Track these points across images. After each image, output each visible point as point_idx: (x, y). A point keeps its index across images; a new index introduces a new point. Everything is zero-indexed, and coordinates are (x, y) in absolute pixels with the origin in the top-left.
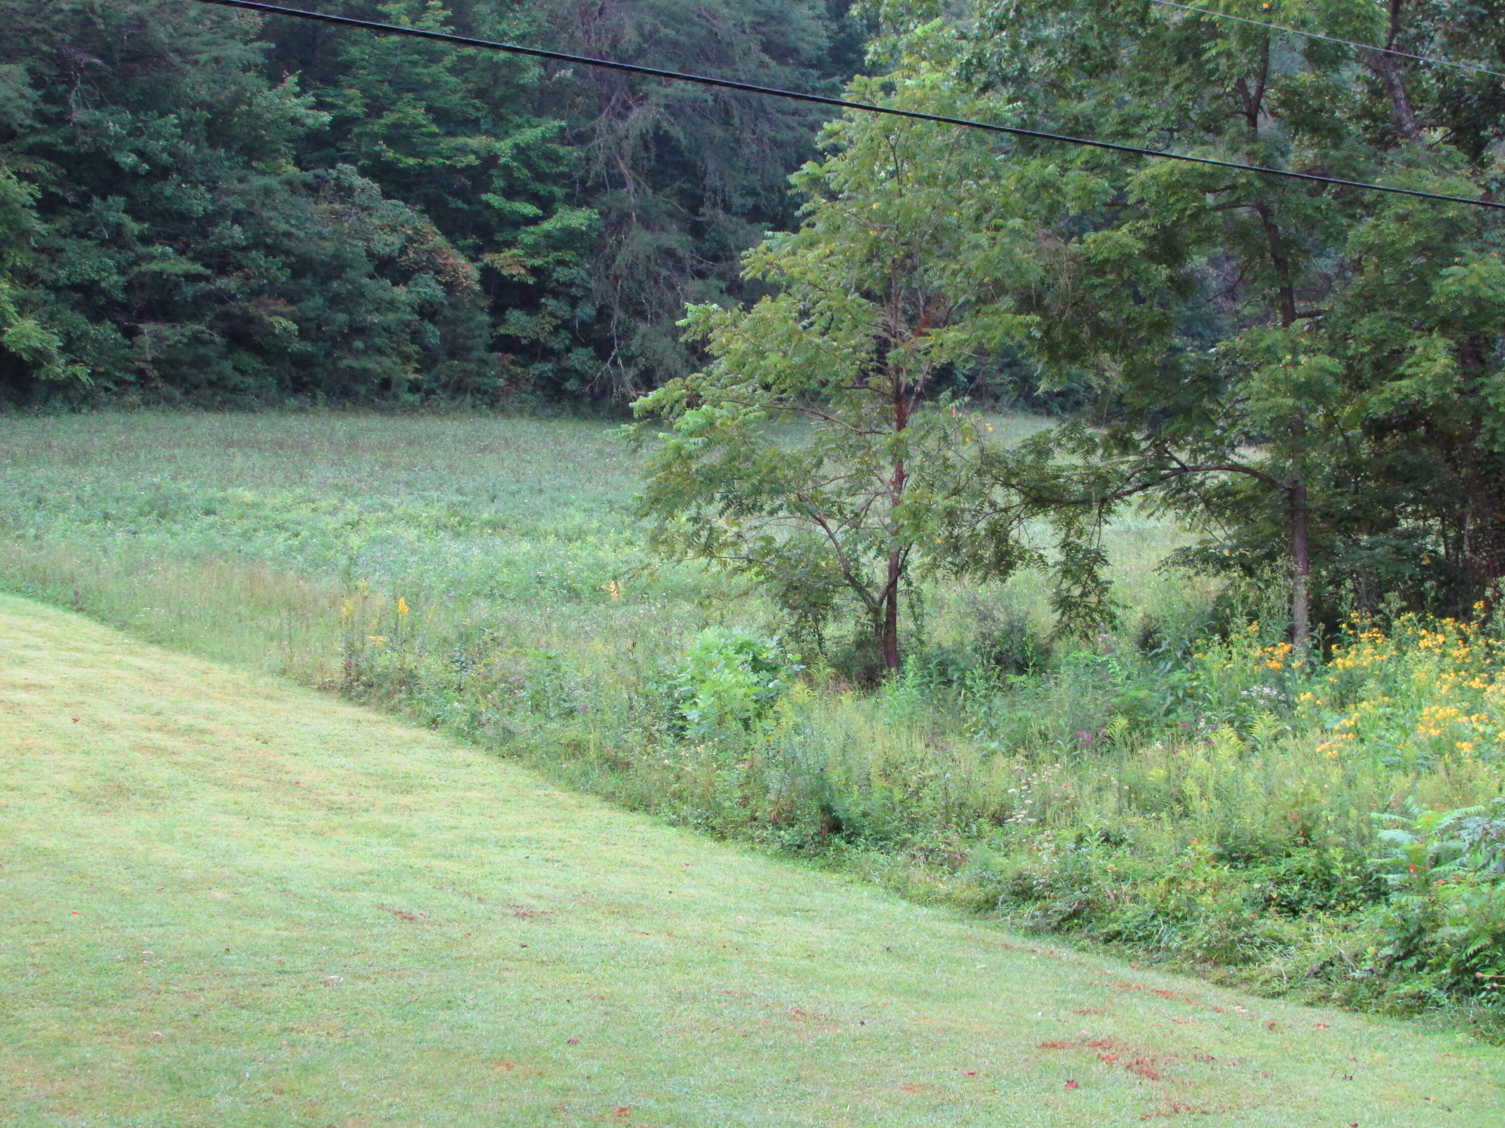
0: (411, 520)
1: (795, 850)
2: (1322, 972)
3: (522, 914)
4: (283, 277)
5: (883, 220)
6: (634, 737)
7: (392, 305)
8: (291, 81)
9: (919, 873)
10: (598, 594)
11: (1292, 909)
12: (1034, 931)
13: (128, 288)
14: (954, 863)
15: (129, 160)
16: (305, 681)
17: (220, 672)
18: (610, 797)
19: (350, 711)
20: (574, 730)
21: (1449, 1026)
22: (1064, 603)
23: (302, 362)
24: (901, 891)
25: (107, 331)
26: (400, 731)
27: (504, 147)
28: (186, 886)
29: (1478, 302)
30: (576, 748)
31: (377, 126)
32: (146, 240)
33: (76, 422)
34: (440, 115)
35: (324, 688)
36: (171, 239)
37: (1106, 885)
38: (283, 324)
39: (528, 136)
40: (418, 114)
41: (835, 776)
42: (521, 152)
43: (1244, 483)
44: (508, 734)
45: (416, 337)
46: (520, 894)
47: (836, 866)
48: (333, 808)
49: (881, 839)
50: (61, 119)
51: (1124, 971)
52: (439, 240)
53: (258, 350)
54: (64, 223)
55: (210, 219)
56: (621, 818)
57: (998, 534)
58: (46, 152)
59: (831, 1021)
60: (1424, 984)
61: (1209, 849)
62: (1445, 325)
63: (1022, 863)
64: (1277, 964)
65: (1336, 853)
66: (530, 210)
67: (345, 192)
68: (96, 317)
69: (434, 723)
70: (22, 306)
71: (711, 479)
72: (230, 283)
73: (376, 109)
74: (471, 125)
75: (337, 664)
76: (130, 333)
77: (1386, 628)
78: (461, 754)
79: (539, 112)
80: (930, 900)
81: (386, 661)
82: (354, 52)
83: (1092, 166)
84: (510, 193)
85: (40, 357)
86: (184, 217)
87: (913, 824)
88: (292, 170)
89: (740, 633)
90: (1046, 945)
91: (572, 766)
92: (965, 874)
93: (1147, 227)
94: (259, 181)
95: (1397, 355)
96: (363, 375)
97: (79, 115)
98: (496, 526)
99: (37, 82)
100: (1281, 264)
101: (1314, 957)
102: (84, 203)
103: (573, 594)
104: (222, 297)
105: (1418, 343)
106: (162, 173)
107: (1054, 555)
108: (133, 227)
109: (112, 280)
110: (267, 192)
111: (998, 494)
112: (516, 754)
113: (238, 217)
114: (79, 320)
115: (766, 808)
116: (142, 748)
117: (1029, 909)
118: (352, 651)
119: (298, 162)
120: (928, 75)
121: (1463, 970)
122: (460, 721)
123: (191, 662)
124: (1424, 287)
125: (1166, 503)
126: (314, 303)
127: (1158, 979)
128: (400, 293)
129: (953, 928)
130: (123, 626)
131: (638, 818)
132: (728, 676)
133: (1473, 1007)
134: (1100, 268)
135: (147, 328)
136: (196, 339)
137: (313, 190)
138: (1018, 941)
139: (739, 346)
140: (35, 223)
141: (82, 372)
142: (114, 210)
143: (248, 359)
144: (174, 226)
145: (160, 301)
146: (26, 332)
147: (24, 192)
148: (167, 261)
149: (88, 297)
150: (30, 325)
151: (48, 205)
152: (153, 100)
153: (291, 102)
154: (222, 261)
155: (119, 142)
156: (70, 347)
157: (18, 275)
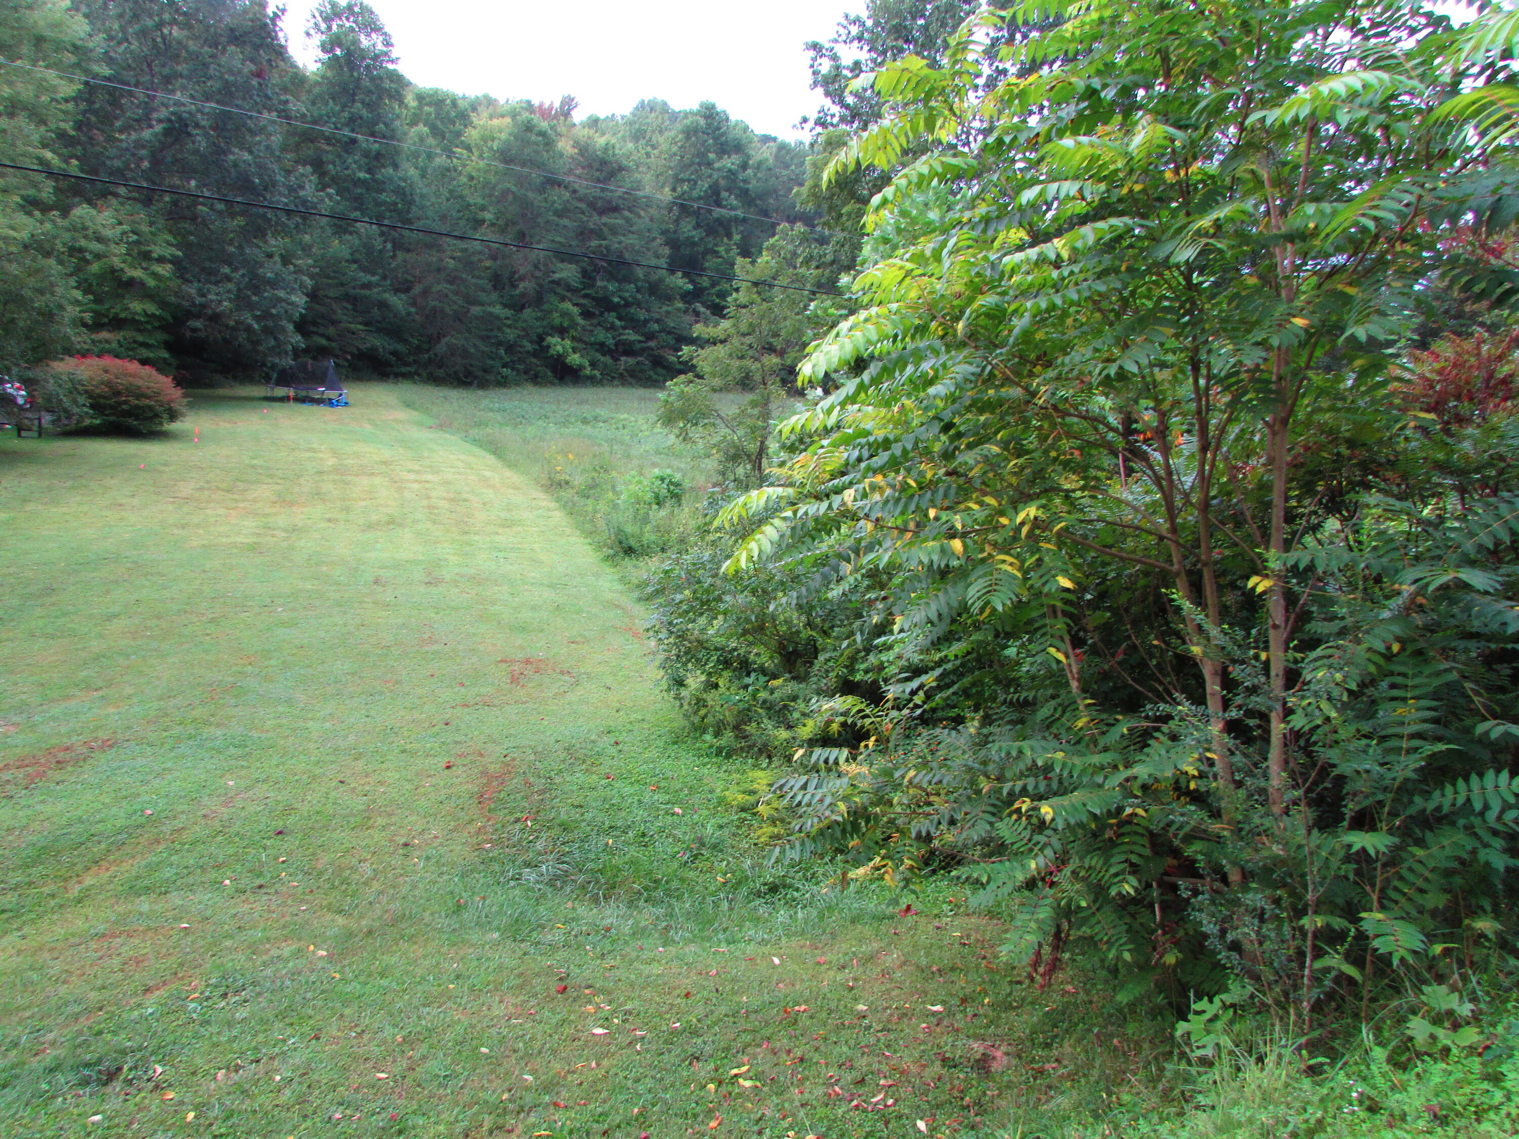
4: (672, 342)
8: (680, 274)
13: (616, 345)
15: (617, 300)
16: (538, 483)
17: (515, 478)
25: (608, 360)
31: (714, 291)
32: (624, 328)
33: (593, 390)
35: (542, 486)
36: (633, 328)
44: (574, 506)
49: (636, 556)
50: (593, 286)
53: (665, 367)
54: (595, 321)
55: (646, 322)
58: (586, 296)
67: (697, 314)
68: (603, 354)
69: (558, 500)
70: (575, 350)
72: (652, 344)
73: (713, 285)
75: (546, 477)
76: (616, 360)
81: (566, 476)
82: (707, 264)
85: (581, 367)
86: (637, 320)
88: (680, 305)
94: (665, 308)
97: (599, 284)
99: (583, 271)
102: (602, 314)
104: (650, 349)
106: (628, 305)
108: (618, 323)
109: (611, 342)
110: (668, 313)
113: (658, 321)
114: (599, 356)
115: (609, 540)
118: (549, 472)
119: (685, 302)
123: (511, 475)
135: (623, 358)
136: (641, 363)
137: (685, 312)
140: (580, 320)
141: (597, 373)
142: (612, 317)
143: (660, 370)
144: (634, 324)
145: (628, 350)
146: (575, 359)
147: (575, 310)
148: (631, 336)
149: (601, 347)
150: (576, 356)
151: (586, 314)
152: (627, 279)
153: (679, 281)
154: (650, 336)
155: (613, 294)
156: (593, 364)
157: (574, 338)
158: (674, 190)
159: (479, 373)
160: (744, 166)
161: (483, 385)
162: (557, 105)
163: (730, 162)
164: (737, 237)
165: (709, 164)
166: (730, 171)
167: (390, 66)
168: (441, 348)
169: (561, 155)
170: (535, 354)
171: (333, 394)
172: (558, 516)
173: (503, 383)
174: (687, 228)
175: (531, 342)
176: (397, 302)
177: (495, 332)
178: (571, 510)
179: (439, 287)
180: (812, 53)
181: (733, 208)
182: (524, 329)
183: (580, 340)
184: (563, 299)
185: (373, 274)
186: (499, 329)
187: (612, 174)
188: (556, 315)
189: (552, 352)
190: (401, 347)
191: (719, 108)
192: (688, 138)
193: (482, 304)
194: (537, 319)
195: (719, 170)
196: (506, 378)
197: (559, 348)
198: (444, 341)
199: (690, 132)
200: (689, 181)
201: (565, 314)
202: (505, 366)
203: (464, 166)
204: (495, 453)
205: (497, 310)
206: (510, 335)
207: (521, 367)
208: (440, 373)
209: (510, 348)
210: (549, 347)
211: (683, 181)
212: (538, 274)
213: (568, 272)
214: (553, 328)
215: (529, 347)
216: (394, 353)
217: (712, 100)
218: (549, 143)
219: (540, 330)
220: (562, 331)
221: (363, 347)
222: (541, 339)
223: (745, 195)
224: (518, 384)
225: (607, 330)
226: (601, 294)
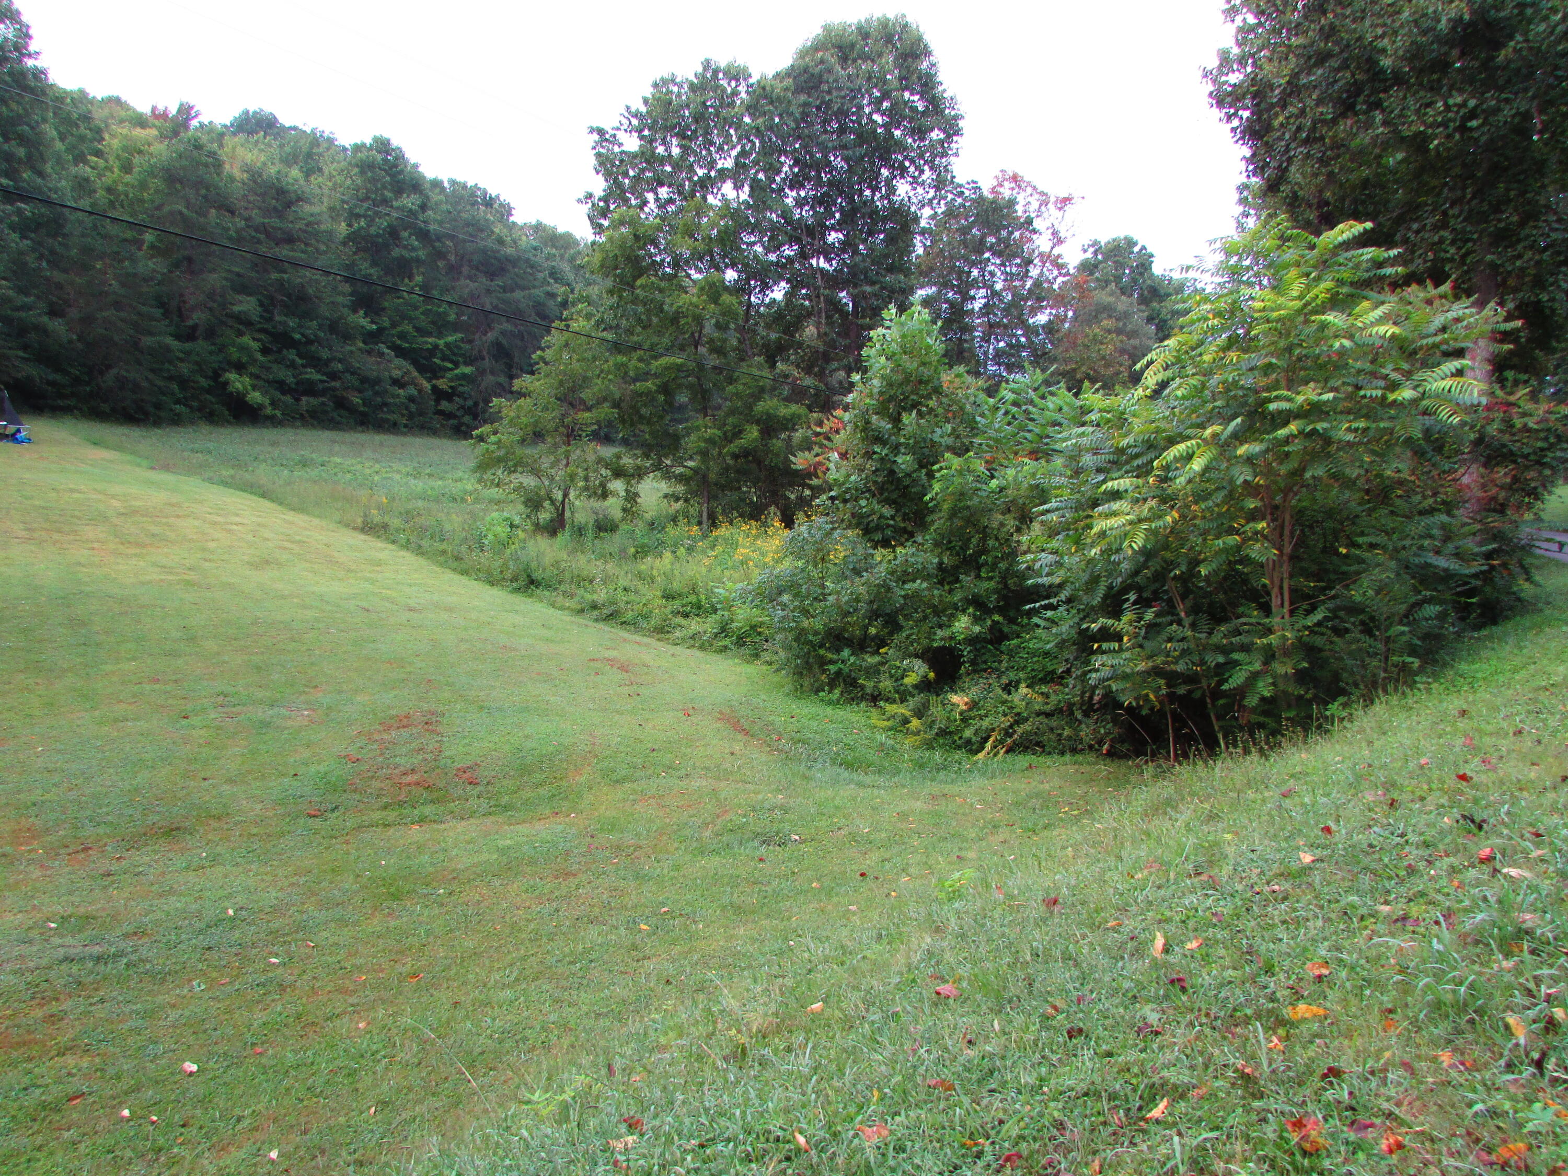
0: (399, 472)
1: (518, 590)
2: (693, 637)
3: (411, 610)
4: (357, 383)
5: (565, 373)
6: (464, 548)
7: (398, 396)
8: (362, 312)
9: (560, 599)
10: (463, 500)
11: (686, 615)
12: (596, 620)
13: (297, 383)
14: (572, 596)
15: (298, 336)
16: (347, 526)
17: (316, 521)
18: (454, 570)
19: (363, 537)
20: (444, 546)
21: (734, 657)
22: (624, 510)
23: (364, 414)
24: (553, 605)
25: (288, 399)
26: (380, 545)
27: (441, 342)
28: (283, 597)
29: (768, 414)
30: (444, 552)
31: (394, 332)
32: (304, 366)
33: (275, 431)
34: (418, 329)
35: (355, 529)
36: (314, 367)
37: (622, 605)
38: (357, 400)
39: (450, 339)
40: (410, 328)
41: (533, 565)
42: (447, 345)
43: (689, 473)
44: (420, 547)
45: (407, 408)
46: (412, 603)
47: (531, 596)
48: (349, 571)
49: (548, 587)
50: (271, 319)
51: (625, 635)
52: (416, 374)
53: (347, 409)
54: (270, 358)
55: (329, 360)
56: (457, 577)
57: (603, 485)
58: (264, 331)
59: (515, 650)
60: (727, 642)
61: (659, 593)
62: (758, 422)
63: (595, 597)
64: (678, 634)
65: (703, 597)
66: (450, 365)
67: (381, 354)
68: (284, 393)
69: (394, 542)
70: (254, 388)
71: (499, 460)
72: (336, 384)
73: (394, 325)
74: (430, 334)
75: (360, 520)
76: (298, 400)
77: (731, 523)
78: (403, 553)
79: (456, 331)
80: (562, 608)
81: (377, 519)
82: (386, 304)
83: (640, 360)
84: (444, 359)
85: (261, 407)
86: (319, 359)
87: (560, 582)
88: (361, 345)
89: (506, 514)
90: (601, 625)
91: (442, 559)
92: (576, 599)
93: (658, 381)
94: (348, 348)
95: (740, 432)
96: (388, 420)
97: (277, 318)
98: (430, 475)
99: (261, 304)
100: (704, 398)
101: (691, 632)
102: (279, 351)
103: (455, 500)
104: (334, 389)
105: (748, 427)
106: (310, 342)
107: (623, 494)
108: (299, 361)
109: (291, 380)
110: (352, 352)
111: (603, 472)
112: (423, 554)
113: (340, 361)
114: (278, 395)
115: (508, 575)
116: (280, 548)
117: (596, 613)
118: (365, 516)
119: (365, 342)
120: (582, 322)
121: (740, 638)
122: (403, 542)
123: (307, 518)
124: (751, 409)
125: (663, 478)
126: (369, 393)
127: (637, 638)
128: (401, 392)
129: (569, 619)
130: (281, 504)
131: (464, 579)
132: (499, 529)
133: (742, 651)
134: (641, 395)
135: (304, 399)
136: (323, 404)
137: (369, 352)
138: (591, 623)
139: (512, 414)
140: (260, 357)
141: (278, 413)
142: (292, 355)
143: (343, 412)
144: (315, 362)
145: (309, 389)
146: (255, 397)
147: (255, 345)
148: (312, 375)
149: (281, 386)
150: (257, 394)
151: (265, 351)
152: (307, 315)
153: (361, 320)
154: (333, 376)
155: (293, 330)
156: (273, 403)
157: (253, 376)
158: (350, 225)
159: (152, 410)
160: (423, 207)
161: (157, 423)
162: (173, 111)
163: (409, 201)
164: (419, 279)
165: (385, 202)
166: (411, 211)
167: (30, 63)
168: (109, 379)
169: (232, 179)
170: (209, 391)
171: (12, 429)
172: (409, 557)
173: (176, 421)
174: (365, 267)
175: (206, 377)
176: (57, 326)
177: (167, 366)
178: (419, 551)
179: (105, 314)
180: (596, 137)
181: (414, 249)
182: (197, 363)
183: (257, 377)
184: (241, 334)
185: (27, 295)
186: (171, 362)
187: (289, 205)
188: (233, 350)
189: (230, 389)
190: (58, 377)
191: (395, 143)
192: (362, 173)
193: (151, 334)
194: (211, 353)
195: (398, 208)
196: (178, 415)
197: (238, 385)
198: (114, 371)
199: (366, 167)
200: (365, 216)
201: (243, 349)
202: (178, 402)
203: (100, 176)
204: (264, 496)
205: (169, 340)
206: (185, 369)
207: (195, 404)
208: (105, 407)
209: (183, 383)
210: (226, 383)
211: (358, 216)
212: (211, 304)
213: (247, 305)
214: (229, 363)
215: (204, 382)
216: (53, 384)
217: (386, 135)
218: (219, 165)
219: (216, 365)
220: (240, 367)
221: (19, 376)
222: (216, 375)
223: (424, 235)
224: (192, 423)
225: (288, 367)
226: (281, 328)
